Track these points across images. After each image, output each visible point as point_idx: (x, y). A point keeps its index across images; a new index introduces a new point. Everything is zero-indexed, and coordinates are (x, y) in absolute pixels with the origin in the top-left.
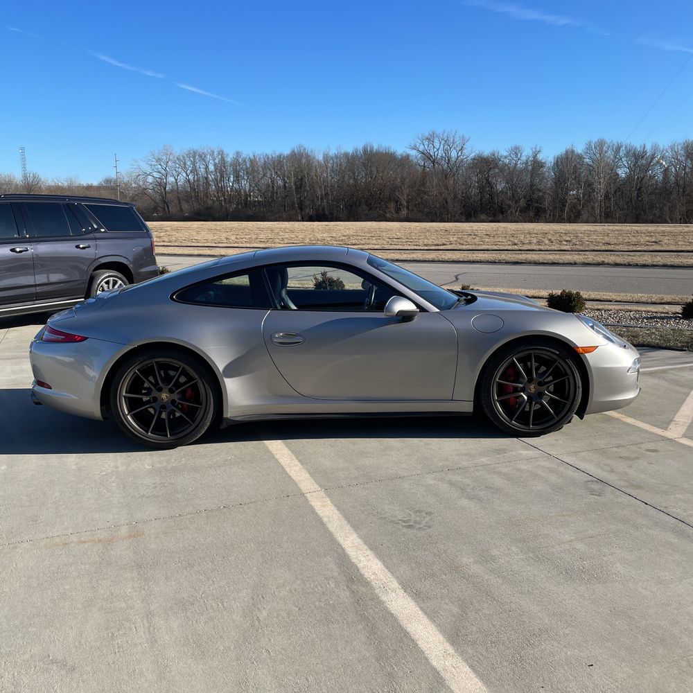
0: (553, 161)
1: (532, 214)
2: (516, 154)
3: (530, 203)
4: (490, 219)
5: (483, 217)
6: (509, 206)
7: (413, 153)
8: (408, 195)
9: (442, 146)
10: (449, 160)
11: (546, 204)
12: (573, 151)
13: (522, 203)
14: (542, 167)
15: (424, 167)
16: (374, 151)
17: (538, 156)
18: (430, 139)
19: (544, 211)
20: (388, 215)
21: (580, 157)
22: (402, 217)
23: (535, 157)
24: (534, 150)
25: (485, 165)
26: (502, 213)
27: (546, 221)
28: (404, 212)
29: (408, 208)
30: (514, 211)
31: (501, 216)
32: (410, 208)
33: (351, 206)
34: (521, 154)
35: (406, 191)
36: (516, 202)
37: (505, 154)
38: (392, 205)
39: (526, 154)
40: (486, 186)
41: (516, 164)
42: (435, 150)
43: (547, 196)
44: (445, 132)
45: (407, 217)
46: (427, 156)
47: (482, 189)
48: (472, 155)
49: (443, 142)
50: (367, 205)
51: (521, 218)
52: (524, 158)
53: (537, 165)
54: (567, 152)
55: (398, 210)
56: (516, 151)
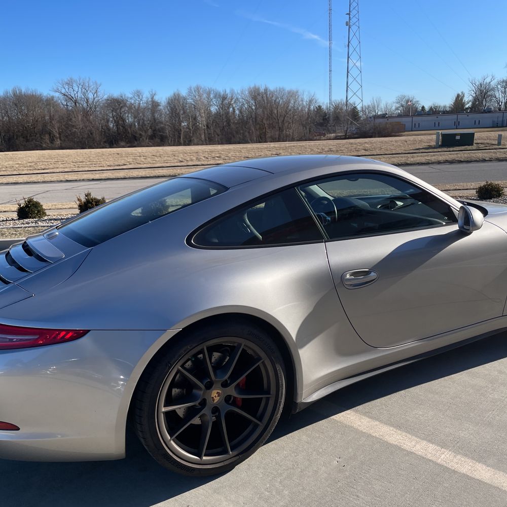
0: (165, 101)
1: (158, 140)
2: (139, 96)
3: (155, 132)
4: (128, 145)
5: (123, 144)
6: (140, 135)
7: (57, 95)
8: (59, 128)
9: (80, 89)
10: (87, 100)
11: (167, 132)
12: (179, 95)
13: (150, 132)
14: (159, 105)
15: (67, 105)
16: (23, 93)
17: (154, 97)
18: (70, 84)
19: (166, 137)
20: (44, 145)
21: (185, 99)
22: (57, 146)
23: (152, 98)
24: (151, 93)
25: (116, 104)
26: (136, 140)
27: (170, 145)
28: (58, 142)
29: (60, 139)
30: (145, 139)
31: (136, 143)
32: (62, 139)
33: (9, 139)
34: (142, 96)
35: (57, 125)
36: (146, 132)
37: (130, 96)
38: (47, 137)
39: (146, 96)
40: (119, 121)
41: (139, 104)
42: (75, 92)
43: (167, 127)
44: (80, 79)
45: (61, 146)
46: (68, 97)
47: (117, 123)
48: (105, 97)
49: (80, 87)
50: (23, 138)
51: (151, 144)
52: (145, 99)
53: (155, 105)
54: (174, 94)
55: (52, 141)
56: (138, 94)
